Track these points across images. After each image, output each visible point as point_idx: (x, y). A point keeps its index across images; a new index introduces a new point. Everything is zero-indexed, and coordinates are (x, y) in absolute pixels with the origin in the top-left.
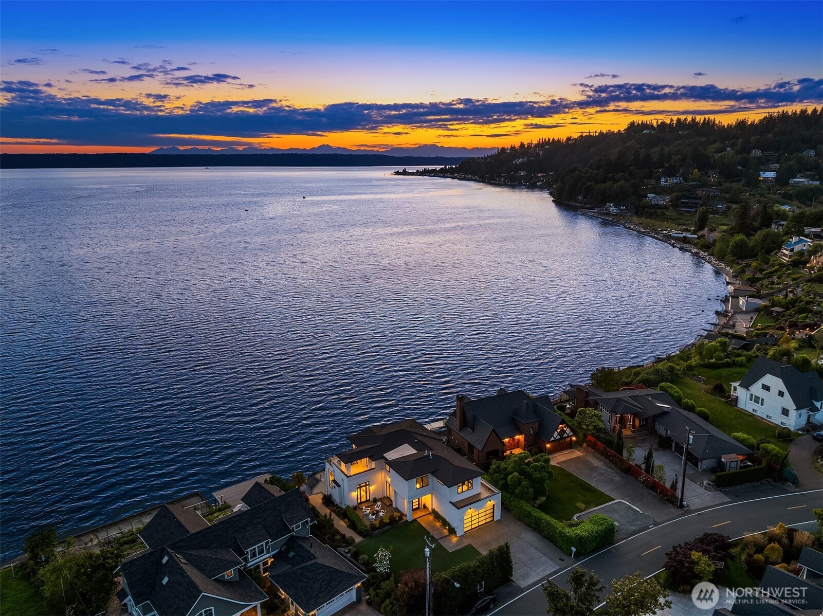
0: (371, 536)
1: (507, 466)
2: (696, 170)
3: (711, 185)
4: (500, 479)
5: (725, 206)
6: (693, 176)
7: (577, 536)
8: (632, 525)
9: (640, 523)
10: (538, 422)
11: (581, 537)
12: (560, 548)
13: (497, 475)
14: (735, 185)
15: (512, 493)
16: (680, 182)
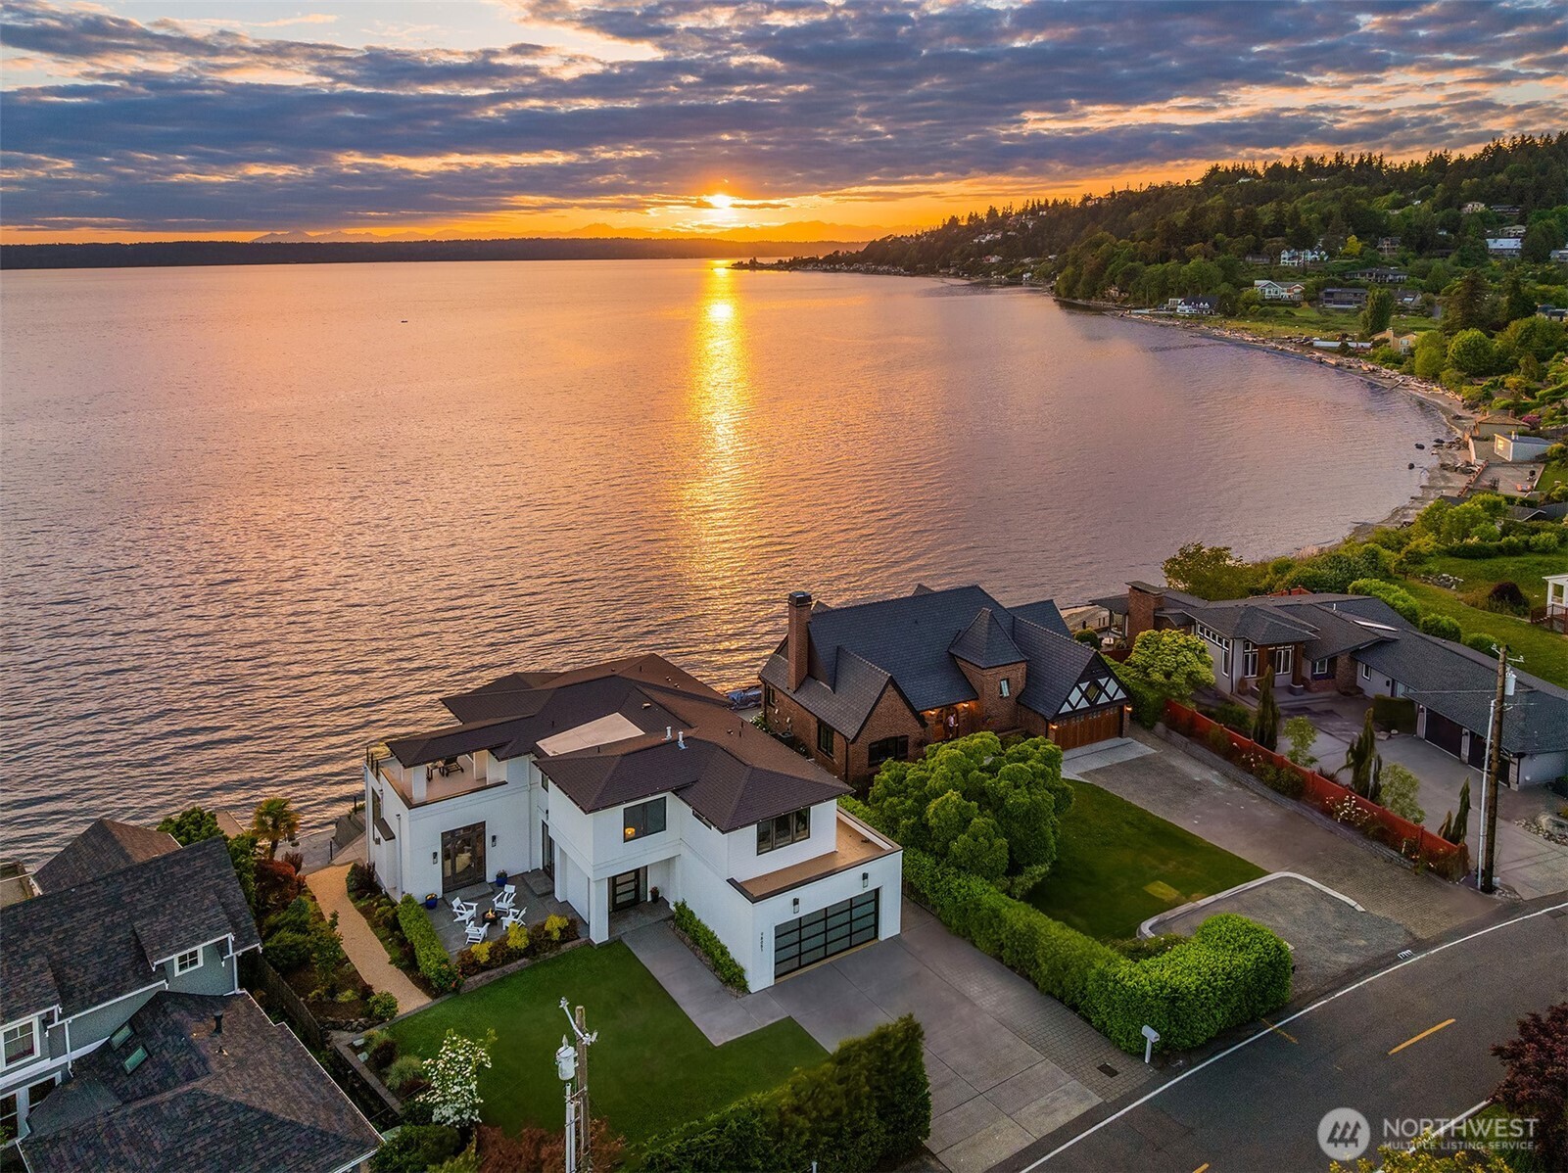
0: (456, 991)
1: (927, 774)
2: (1353, 239)
3: (1386, 264)
4: (905, 812)
5: (1419, 298)
6: (1347, 250)
7: (1162, 988)
8: (1339, 950)
9: (1363, 942)
10: (1024, 665)
11: (1176, 991)
12: (1103, 1030)
13: (895, 800)
14: (1438, 263)
15: (942, 854)
16: (1322, 258)
